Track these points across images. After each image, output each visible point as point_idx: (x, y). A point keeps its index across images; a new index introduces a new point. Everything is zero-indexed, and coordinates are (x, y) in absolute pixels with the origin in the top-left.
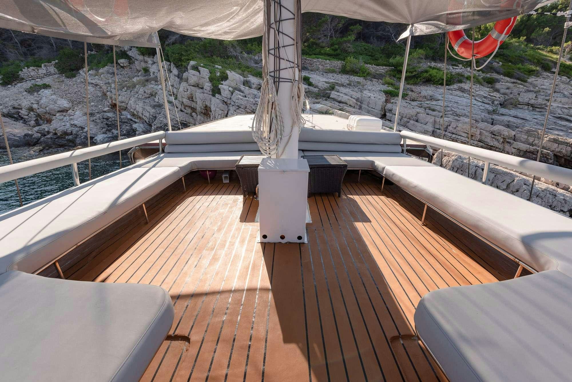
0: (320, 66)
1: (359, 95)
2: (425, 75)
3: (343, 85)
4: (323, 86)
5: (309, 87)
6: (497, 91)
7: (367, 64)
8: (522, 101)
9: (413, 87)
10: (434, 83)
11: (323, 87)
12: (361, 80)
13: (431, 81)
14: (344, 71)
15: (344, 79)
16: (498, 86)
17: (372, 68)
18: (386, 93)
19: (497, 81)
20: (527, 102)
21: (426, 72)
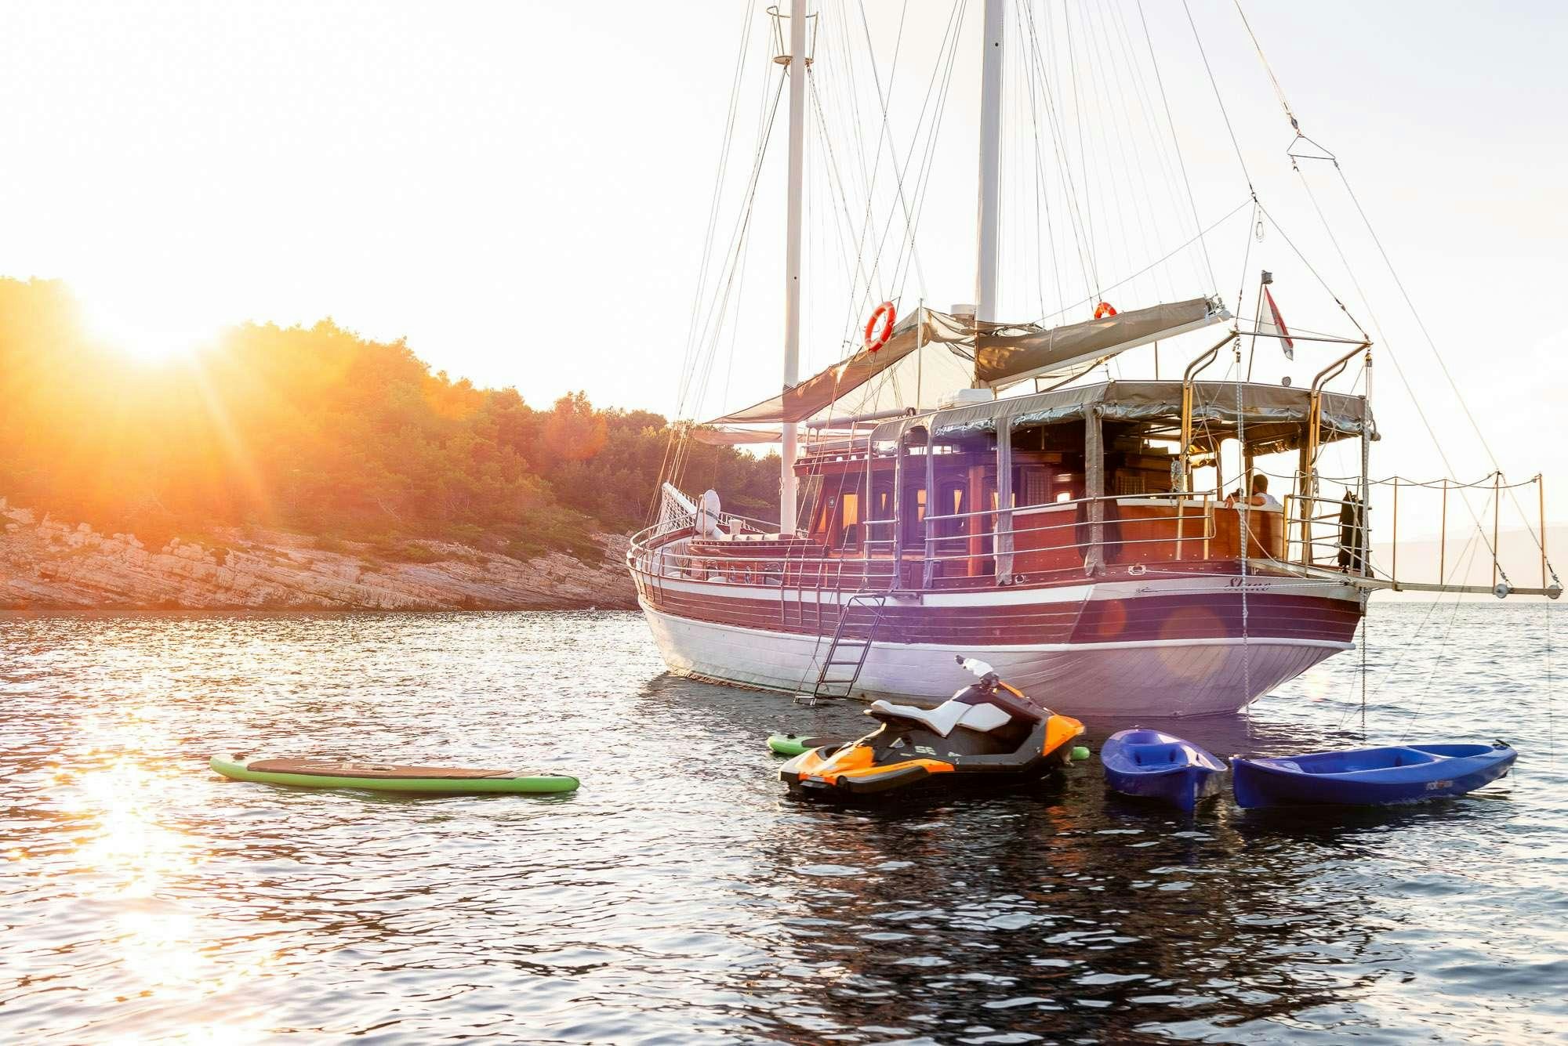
1: (336, 568)
2: (404, 553)
3: (319, 561)
6: (488, 570)
7: (344, 539)
9: (393, 564)
12: (338, 556)
14: (318, 547)
15: (320, 554)
16: (490, 565)
17: (350, 544)
18: (361, 568)
19: (489, 560)
21: (406, 550)
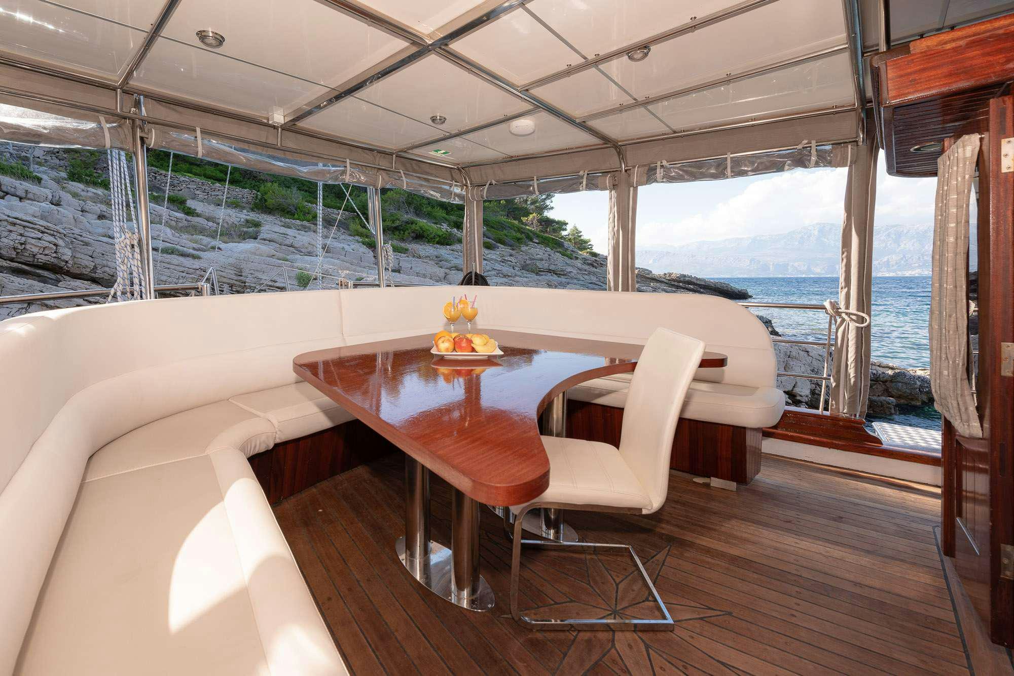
0: (198, 192)
4: (227, 218)
5: (189, 218)
8: (541, 267)
10: (429, 241)
11: (230, 223)
13: (423, 237)
20: (547, 267)
